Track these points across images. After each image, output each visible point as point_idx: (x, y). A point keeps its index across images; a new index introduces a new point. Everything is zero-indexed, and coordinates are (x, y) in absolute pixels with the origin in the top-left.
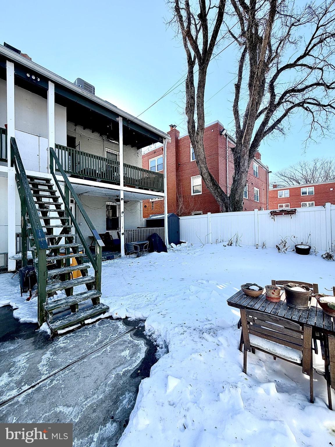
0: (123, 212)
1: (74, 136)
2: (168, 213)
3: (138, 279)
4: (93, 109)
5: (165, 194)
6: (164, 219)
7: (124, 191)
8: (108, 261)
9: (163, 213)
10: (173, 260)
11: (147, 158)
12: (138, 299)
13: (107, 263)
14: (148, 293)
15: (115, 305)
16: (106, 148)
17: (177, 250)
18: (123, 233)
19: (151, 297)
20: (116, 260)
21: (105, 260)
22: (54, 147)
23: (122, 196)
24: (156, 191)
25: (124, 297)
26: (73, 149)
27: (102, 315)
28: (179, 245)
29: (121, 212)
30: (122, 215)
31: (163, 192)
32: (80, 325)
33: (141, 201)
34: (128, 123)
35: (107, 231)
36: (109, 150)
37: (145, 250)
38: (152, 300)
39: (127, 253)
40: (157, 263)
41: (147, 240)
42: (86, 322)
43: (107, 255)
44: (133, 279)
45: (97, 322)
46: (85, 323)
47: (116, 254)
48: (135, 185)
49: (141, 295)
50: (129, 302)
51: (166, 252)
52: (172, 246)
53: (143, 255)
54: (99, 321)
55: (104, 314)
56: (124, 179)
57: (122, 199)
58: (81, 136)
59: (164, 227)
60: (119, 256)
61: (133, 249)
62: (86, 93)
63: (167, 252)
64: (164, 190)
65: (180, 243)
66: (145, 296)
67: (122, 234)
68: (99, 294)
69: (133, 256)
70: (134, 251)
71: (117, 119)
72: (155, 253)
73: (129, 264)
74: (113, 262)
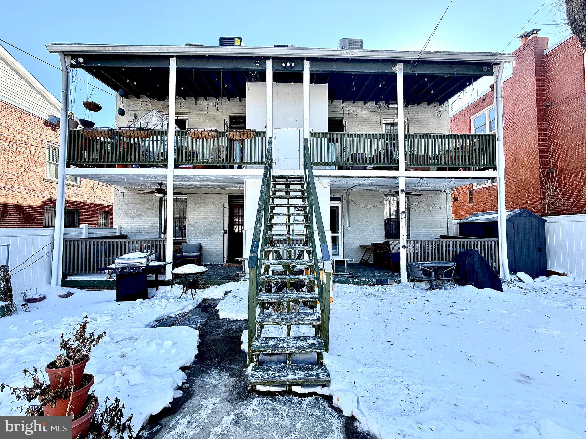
0: (404, 212)
1: (339, 116)
2: (508, 209)
3: (410, 338)
4: (355, 71)
5: (500, 173)
6: (497, 222)
7: (406, 177)
8: (378, 287)
9: (495, 209)
10: (514, 314)
11: (467, 114)
12: (390, 386)
13: (374, 290)
14: (416, 381)
15: (341, 380)
16: (384, 120)
17: (536, 291)
18: (405, 245)
19: (419, 395)
20: (389, 288)
21: (374, 285)
22: (308, 137)
23: (402, 187)
24: (476, 170)
25: (366, 369)
26: (341, 133)
27: (320, 387)
28: (544, 278)
29: (401, 212)
30: (403, 217)
31: (495, 169)
32: (284, 389)
33: (447, 191)
34: (414, 66)
35: (387, 240)
36: (389, 120)
37: (446, 278)
38: (418, 402)
39: (411, 278)
40: (467, 312)
41: (453, 261)
42: (295, 389)
43: (379, 276)
44: (401, 332)
45: (308, 397)
46: (291, 389)
47: (392, 277)
48: (428, 165)
49: (399, 377)
50: (369, 384)
51: (500, 289)
52: (519, 279)
53: (443, 287)
54: (312, 396)
55: (322, 387)
56: (406, 159)
57: (402, 191)
58: (348, 113)
59: (497, 237)
60: (396, 282)
61: (420, 274)
62: (345, 52)
63: (502, 291)
64: (496, 166)
65: (549, 273)
66: (406, 383)
67: (403, 247)
68: (320, 350)
69: (424, 285)
70: (422, 278)
71: (394, 68)
72: (470, 289)
73: (408, 301)
74: (384, 290)
